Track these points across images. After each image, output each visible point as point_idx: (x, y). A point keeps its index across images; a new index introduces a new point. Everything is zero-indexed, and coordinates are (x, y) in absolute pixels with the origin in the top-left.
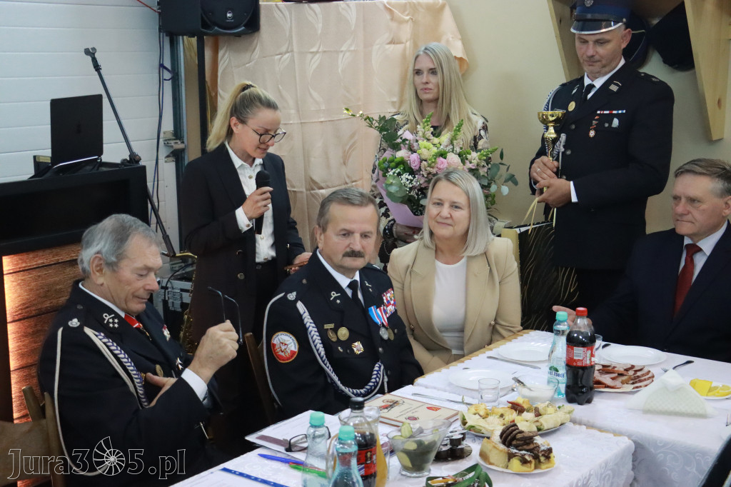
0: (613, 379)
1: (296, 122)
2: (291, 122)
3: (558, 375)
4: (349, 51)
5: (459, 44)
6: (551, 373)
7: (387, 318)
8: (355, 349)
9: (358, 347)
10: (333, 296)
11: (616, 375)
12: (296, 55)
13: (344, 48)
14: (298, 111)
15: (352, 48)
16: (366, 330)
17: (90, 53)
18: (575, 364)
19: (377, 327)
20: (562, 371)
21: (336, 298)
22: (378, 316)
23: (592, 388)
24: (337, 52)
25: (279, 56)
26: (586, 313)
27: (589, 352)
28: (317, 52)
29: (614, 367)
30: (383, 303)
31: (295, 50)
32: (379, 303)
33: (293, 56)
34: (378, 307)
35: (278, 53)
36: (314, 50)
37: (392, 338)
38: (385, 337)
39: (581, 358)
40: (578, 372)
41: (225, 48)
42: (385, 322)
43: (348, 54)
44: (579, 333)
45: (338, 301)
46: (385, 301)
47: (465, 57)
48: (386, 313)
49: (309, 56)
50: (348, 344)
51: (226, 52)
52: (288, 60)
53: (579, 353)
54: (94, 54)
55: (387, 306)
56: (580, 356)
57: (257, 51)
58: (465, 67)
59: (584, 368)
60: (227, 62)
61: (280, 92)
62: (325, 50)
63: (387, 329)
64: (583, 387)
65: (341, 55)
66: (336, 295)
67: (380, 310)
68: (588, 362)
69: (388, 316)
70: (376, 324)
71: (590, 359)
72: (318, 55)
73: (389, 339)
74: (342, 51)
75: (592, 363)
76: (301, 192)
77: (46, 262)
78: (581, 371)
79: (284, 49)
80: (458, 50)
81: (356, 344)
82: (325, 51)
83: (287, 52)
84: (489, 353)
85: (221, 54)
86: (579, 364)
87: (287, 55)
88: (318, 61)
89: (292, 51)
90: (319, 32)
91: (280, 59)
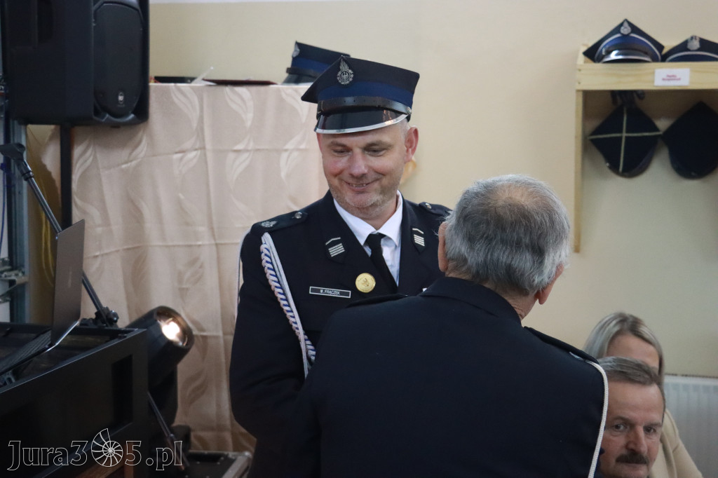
1: (207, 242)
2: (200, 243)
4: (298, 150)
12: (210, 155)
13: (289, 146)
14: (212, 229)
15: (302, 147)
24: (279, 151)
25: (179, 155)
28: (245, 150)
31: (209, 146)
33: (205, 155)
35: (177, 150)
36: (239, 147)
43: (295, 153)
49: (231, 156)
51: (88, 147)
52: (195, 161)
57: (142, 148)
62: (259, 147)
65: (285, 155)
72: (245, 155)
74: (286, 150)
76: (216, 337)
79: (187, 145)
82: (257, 150)
83: (193, 149)
85: (77, 151)
87: (194, 153)
88: (247, 162)
89: (203, 148)
90: (249, 124)
91: (181, 159)
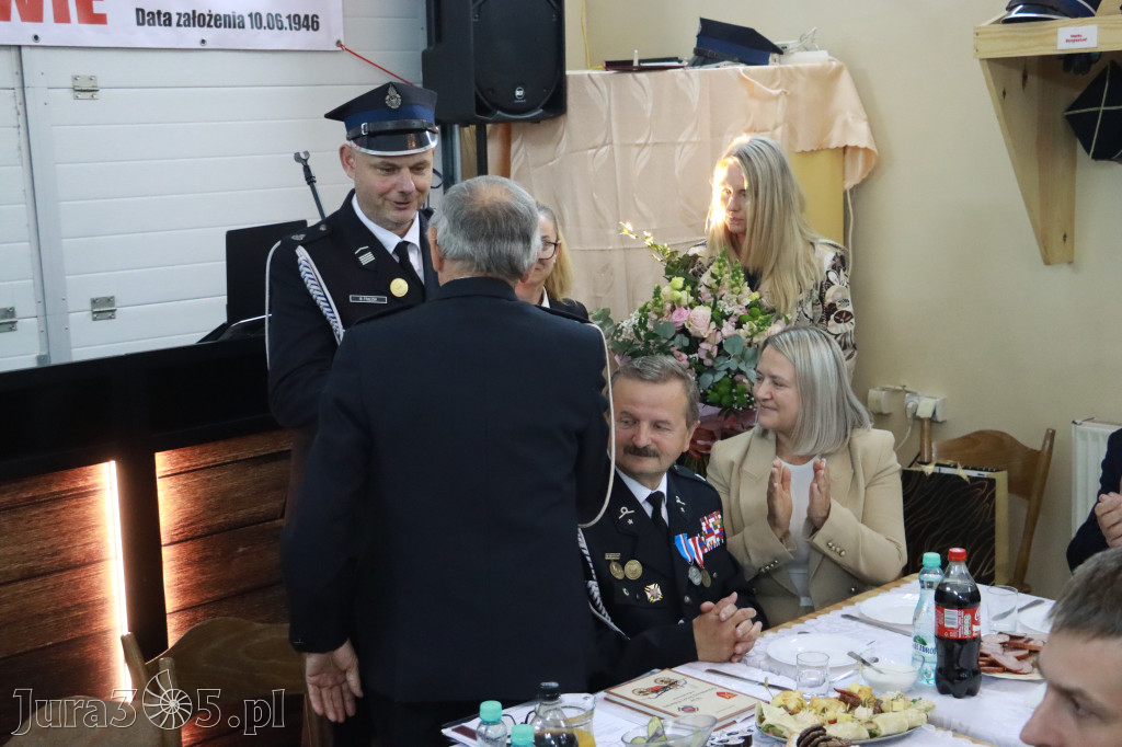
0: (1019, 658)
1: (616, 247)
2: (610, 247)
3: (926, 650)
4: (690, 143)
5: (863, 127)
6: (915, 647)
7: (704, 555)
8: (649, 595)
9: (654, 592)
10: (624, 514)
11: (1026, 652)
12: (616, 149)
13: (681, 139)
15: (694, 139)
16: (668, 568)
17: (302, 159)
18: (946, 635)
19: (685, 565)
20: (931, 645)
21: (627, 517)
22: (690, 548)
23: (976, 673)
24: (674, 144)
25: (594, 150)
26: (964, 557)
27: (968, 617)
28: (646, 144)
29: (1029, 640)
30: (700, 531)
31: (615, 141)
32: (693, 530)
33: (612, 150)
34: (691, 535)
35: (591, 146)
36: (641, 141)
37: (708, 584)
38: (697, 581)
39: (955, 626)
40: (953, 647)
41: (519, 140)
42: (700, 558)
43: (688, 147)
44: (954, 586)
45: (630, 522)
46: (704, 529)
47: (872, 147)
48: (703, 545)
49: (635, 150)
50: (638, 586)
51: (521, 145)
52: (606, 156)
53: (953, 617)
54: (306, 160)
55: (707, 537)
56: (954, 623)
57: (563, 145)
58: (874, 162)
59: (962, 641)
60: (521, 160)
61: (594, 202)
62: (658, 141)
63: (700, 570)
64: (962, 670)
65: (679, 148)
66: (627, 512)
67: (694, 541)
68: (967, 633)
69: (706, 551)
70: (684, 560)
71: (970, 629)
72: (646, 150)
73: (702, 584)
74: (679, 143)
75: (974, 635)
77: (220, 460)
78: (957, 646)
79: (599, 140)
80: (860, 136)
81: (652, 587)
82: (656, 144)
83: (604, 144)
84: (847, 609)
85: (514, 146)
86: (953, 635)
87: (604, 149)
88: (648, 157)
89: (611, 143)
90: (649, 114)
91: (595, 155)
